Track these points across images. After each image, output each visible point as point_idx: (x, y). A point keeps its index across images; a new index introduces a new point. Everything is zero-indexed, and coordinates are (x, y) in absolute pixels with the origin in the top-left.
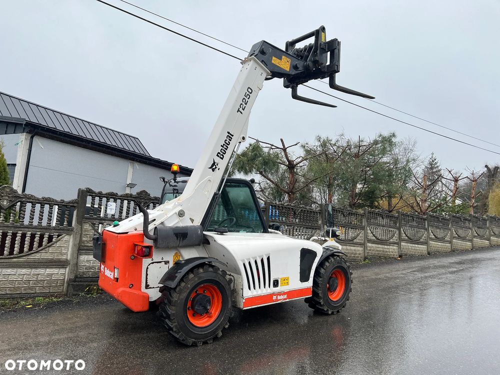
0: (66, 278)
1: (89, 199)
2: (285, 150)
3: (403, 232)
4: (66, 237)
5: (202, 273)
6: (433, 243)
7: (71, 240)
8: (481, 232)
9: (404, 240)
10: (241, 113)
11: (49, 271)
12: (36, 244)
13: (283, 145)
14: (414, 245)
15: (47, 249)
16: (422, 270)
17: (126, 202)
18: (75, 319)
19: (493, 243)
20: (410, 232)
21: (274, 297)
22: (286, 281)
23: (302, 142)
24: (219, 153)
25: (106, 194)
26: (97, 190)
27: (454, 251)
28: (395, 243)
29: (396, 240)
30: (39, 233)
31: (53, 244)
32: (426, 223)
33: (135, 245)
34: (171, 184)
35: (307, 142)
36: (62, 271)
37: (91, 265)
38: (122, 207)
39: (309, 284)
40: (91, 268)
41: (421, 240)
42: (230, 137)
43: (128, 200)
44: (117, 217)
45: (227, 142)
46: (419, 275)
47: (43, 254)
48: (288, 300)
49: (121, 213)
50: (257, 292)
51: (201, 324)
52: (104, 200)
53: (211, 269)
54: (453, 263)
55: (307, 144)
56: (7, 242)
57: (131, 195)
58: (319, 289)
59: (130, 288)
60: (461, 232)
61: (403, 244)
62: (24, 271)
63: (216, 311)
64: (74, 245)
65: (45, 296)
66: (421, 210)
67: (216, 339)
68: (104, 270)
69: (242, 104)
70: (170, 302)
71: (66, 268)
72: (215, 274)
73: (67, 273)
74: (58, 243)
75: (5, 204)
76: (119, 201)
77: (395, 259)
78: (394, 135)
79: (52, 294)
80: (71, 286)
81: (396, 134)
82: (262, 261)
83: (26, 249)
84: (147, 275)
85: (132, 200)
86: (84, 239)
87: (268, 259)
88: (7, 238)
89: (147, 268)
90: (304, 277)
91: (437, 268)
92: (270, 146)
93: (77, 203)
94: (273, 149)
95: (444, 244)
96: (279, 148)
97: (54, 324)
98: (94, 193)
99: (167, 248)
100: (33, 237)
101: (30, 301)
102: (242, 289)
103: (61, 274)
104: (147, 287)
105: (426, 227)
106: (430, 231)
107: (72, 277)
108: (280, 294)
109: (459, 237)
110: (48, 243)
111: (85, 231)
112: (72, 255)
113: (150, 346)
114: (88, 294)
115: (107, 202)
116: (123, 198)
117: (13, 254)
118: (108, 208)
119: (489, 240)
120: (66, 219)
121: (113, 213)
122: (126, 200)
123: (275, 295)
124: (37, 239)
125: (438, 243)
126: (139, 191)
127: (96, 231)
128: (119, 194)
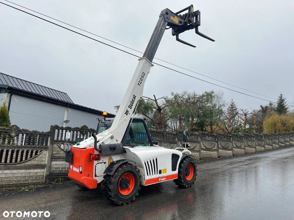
0: (45, 174)
1: (57, 130)
2: (156, 101)
3: (219, 144)
4: (45, 152)
5: (125, 167)
6: (235, 149)
7: (47, 154)
8: (260, 142)
9: (220, 148)
10: (140, 85)
11: (36, 171)
12: (29, 156)
13: (155, 98)
14: (225, 151)
15: (35, 159)
16: (231, 164)
17: (75, 132)
18: (55, 196)
19: (267, 149)
20: (223, 144)
21: (160, 179)
22: (165, 171)
23: (165, 96)
24: (129, 106)
25: (65, 128)
26: (60, 126)
27: (246, 153)
28: (215, 150)
29: (216, 148)
30: (31, 150)
31: (38, 156)
32: (231, 139)
33: (91, 154)
34: (102, 121)
36: (43, 170)
38: (73, 134)
39: (176, 172)
40: (57, 168)
41: (229, 148)
42: (134, 97)
43: (76, 131)
44: (71, 140)
45: (133, 100)
46: (229, 167)
47: (33, 162)
48: (166, 181)
49: (73, 138)
50: (152, 177)
51: (125, 194)
52: (64, 131)
53: (129, 165)
54: (246, 160)
55: (167, 97)
56: (14, 155)
57: (78, 128)
58: (181, 174)
59: (88, 176)
60: (249, 143)
61: (220, 150)
62: (23, 171)
63: (132, 187)
64: (49, 156)
65: (34, 184)
66: (228, 131)
67: (132, 201)
68: (73, 168)
69: (140, 81)
70: (110, 183)
71: (45, 169)
72: (131, 168)
73: (45, 172)
74: (40, 155)
75: (13, 135)
76: (72, 131)
77: (216, 159)
78: (213, 92)
79: (37, 183)
80: (48, 178)
81: (214, 92)
82: (153, 160)
83: (24, 159)
84: (95, 170)
85: (79, 131)
86: (54, 153)
87: (156, 159)
88: (14, 153)
89: (96, 166)
90: (174, 169)
91: (238, 163)
92: (148, 99)
93: (50, 133)
95: (241, 150)
96: (153, 100)
97: (45, 198)
98: (59, 127)
99: (106, 155)
100: (27, 152)
101: (27, 187)
102: (144, 175)
103: (42, 172)
104: (96, 176)
105: (231, 141)
106: (234, 143)
107: (48, 174)
108: (162, 177)
109: (249, 146)
110: (35, 155)
111: (55, 148)
112: (48, 161)
113: (100, 206)
114: (57, 183)
115: (66, 132)
117: (17, 162)
118: (66, 135)
119: (264, 147)
120: (44, 142)
121: (69, 138)
122: (75, 131)
123: (160, 178)
124: (29, 153)
125: (238, 149)
126: (82, 126)
127: (60, 148)
128: (72, 127)
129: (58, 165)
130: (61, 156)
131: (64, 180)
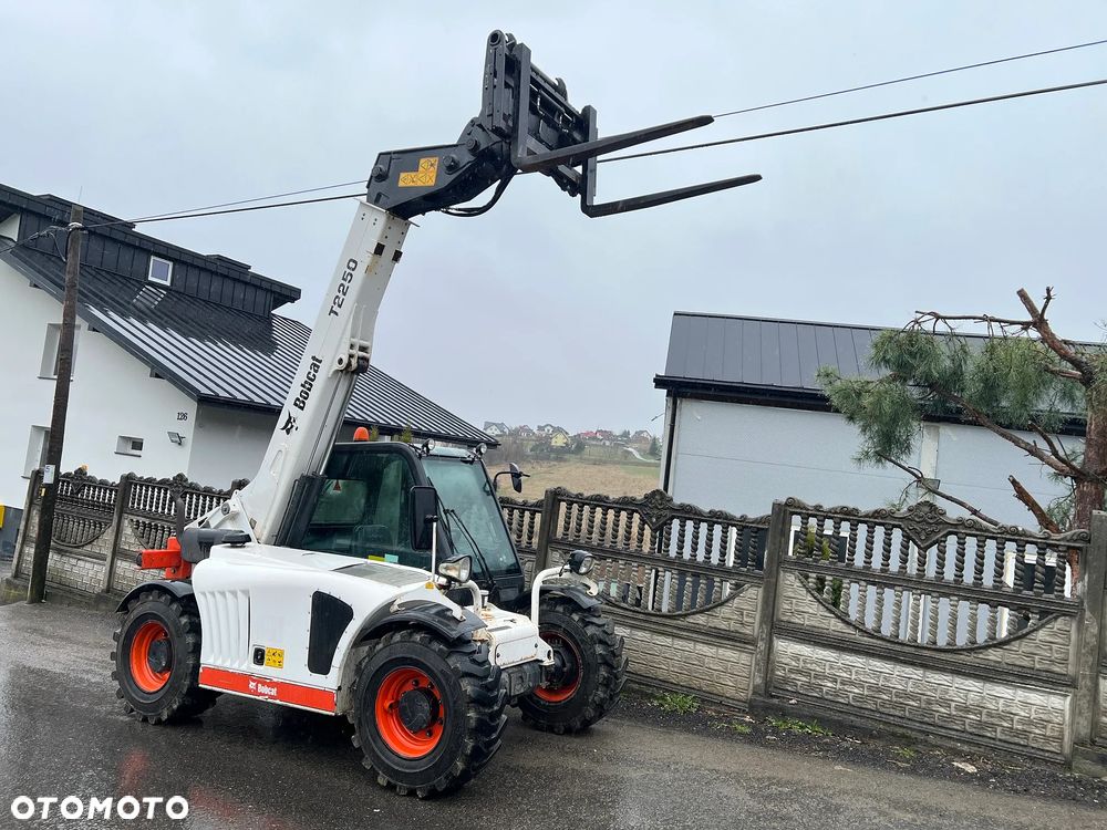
10: (336, 314)
21: (252, 685)
22: (277, 658)
24: (298, 399)
39: (329, 681)
42: (315, 365)
45: (311, 376)
48: (278, 702)
50: (224, 662)
69: (337, 297)
87: (249, 601)
90: (318, 664)
108: (262, 681)
123: (254, 681)
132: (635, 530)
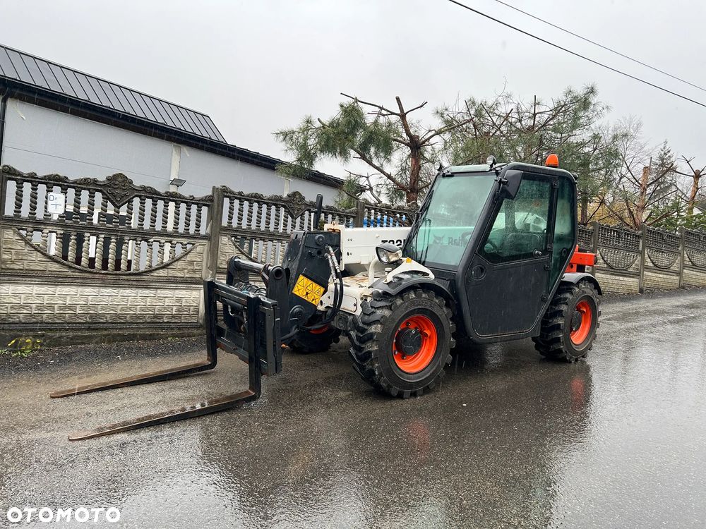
1: (11, 185)
2: (403, 116)
3: (599, 256)
6: (650, 274)
9: (600, 269)
13: (401, 108)
14: (617, 278)
16: (624, 317)
17: (85, 194)
20: (611, 256)
25: (45, 178)
26: (25, 170)
27: (683, 288)
32: (641, 243)
35: (447, 105)
37: (22, 301)
38: (77, 202)
40: (22, 307)
41: (631, 270)
43: (89, 190)
52: (42, 188)
54: (678, 306)
55: (446, 109)
57: (95, 180)
60: (698, 258)
61: (598, 275)
66: (635, 223)
76: (71, 192)
78: (592, 91)
85: (98, 191)
86: (5, 256)
91: (650, 314)
92: (377, 110)
94: (384, 115)
95: (668, 277)
96: (393, 113)
98: (20, 174)
105: (640, 248)
106: (646, 256)
109: (694, 266)
111: (6, 243)
114: (14, 352)
115: (48, 191)
116: (80, 185)
118: (49, 202)
121: (61, 212)
122: (85, 189)
125: (657, 275)
126: (111, 175)
127: (28, 243)
128: (72, 178)
129: (23, 296)
130: (32, 268)
131: (41, 345)
132: (282, 218)
